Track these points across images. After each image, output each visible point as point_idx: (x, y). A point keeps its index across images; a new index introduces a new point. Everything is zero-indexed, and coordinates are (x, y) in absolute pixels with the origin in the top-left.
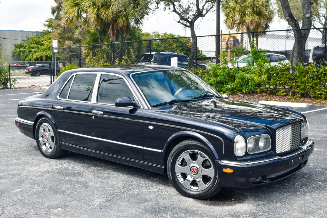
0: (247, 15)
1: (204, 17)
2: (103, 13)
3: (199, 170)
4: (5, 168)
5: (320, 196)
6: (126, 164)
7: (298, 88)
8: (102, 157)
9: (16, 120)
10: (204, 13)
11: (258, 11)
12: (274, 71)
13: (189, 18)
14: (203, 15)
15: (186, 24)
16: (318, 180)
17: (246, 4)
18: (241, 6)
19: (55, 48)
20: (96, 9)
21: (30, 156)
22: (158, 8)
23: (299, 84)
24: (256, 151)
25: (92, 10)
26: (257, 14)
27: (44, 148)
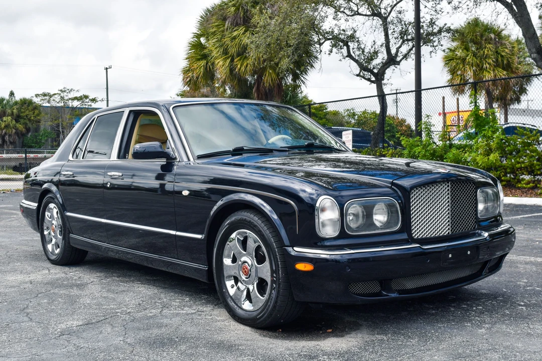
0: (486, 71)
1: (399, 65)
2: (239, 66)
5: (511, 330)
8: (131, 259)
9: (21, 204)
10: (398, 59)
11: (505, 62)
12: (512, 146)
13: (374, 68)
14: (397, 62)
15: (370, 78)
16: (522, 304)
18: (475, 55)
20: (229, 61)
22: (321, 51)
24: (365, 231)
25: (222, 62)
26: (504, 69)
27: (50, 247)
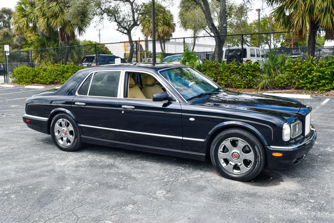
0: (160, 26)
1: (139, 26)
3: (240, 155)
4: (31, 165)
6: (155, 153)
7: (222, 81)
9: (24, 117)
14: (138, 24)
15: (124, 32)
17: (159, 18)
19: (7, 52)
20: (46, 19)
21: (46, 150)
22: (103, 18)
23: (224, 77)
24: (295, 136)
25: (42, 20)
